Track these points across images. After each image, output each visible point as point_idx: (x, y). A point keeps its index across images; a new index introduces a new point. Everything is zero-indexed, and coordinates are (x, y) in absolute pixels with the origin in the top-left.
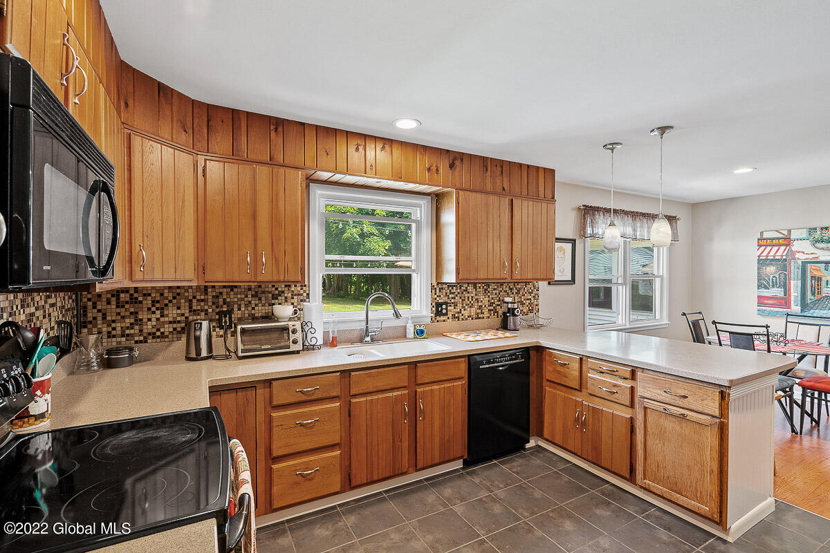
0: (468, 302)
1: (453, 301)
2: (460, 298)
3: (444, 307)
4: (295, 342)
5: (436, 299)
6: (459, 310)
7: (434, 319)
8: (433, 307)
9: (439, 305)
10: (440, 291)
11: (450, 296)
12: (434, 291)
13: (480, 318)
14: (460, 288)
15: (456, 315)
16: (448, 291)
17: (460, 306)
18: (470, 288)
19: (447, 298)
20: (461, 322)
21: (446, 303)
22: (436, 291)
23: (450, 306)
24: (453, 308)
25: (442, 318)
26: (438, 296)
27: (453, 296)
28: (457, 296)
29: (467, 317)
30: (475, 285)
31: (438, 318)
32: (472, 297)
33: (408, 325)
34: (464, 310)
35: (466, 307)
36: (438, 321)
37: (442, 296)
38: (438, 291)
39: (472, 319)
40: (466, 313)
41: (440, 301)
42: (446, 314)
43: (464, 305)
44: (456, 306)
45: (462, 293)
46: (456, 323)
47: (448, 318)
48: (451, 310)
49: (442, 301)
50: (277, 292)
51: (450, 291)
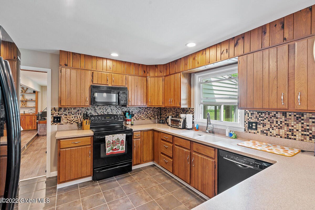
0: (277, 125)
1: (262, 122)
2: (269, 121)
3: (254, 125)
4: (180, 125)
5: (248, 119)
6: (267, 129)
7: (247, 130)
8: (247, 123)
9: (250, 123)
10: (251, 115)
11: (260, 119)
12: (247, 115)
13: (290, 138)
14: (269, 114)
15: (265, 132)
16: (258, 115)
17: (268, 126)
18: (279, 115)
19: (256, 120)
20: (268, 137)
21: (256, 123)
22: (248, 115)
23: (260, 125)
24: (262, 126)
25: (253, 131)
26: (250, 118)
27: (262, 119)
28: (265, 119)
29: (275, 135)
30: (284, 114)
31: (250, 130)
32: (281, 122)
33: (227, 130)
34: (273, 129)
35: (275, 128)
36: (250, 132)
37: (253, 118)
38: (250, 115)
39: (281, 137)
40: (275, 132)
41: (251, 121)
42: (256, 129)
43: (273, 126)
44: (264, 125)
45: (271, 118)
46: (264, 136)
47: (258, 132)
48: (260, 128)
49: (253, 121)
51: (260, 115)
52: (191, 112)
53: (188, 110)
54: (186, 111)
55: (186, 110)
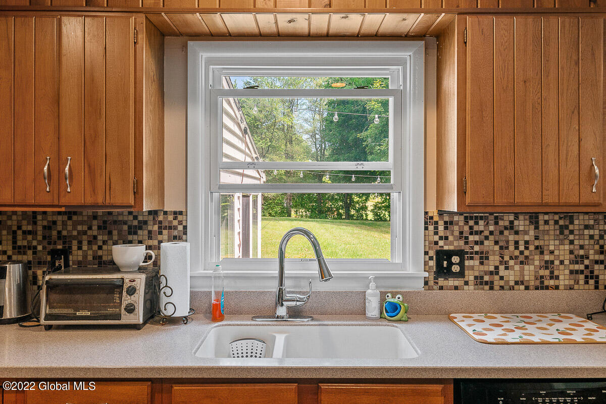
0: (517, 253)
1: (477, 248)
2: (496, 243)
3: (455, 259)
4: (130, 309)
5: (436, 243)
6: (492, 268)
7: (431, 283)
8: (431, 258)
9: (443, 257)
10: (446, 228)
11: (471, 238)
12: (431, 228)
13: (547, 288)
14: (496, 223)
15: (486, 278)
16: (466, 228)
17: (494, 260)
18: (521, 224)
19: (462, 243)
20: (497, 293)
21: (460, 253)
22: (436, 228)
23: (472, 258)
24: (477, 262)
25: (452, 282)
26: (441, 238)
27: (477, 238)
28: (487, 238)
29: (512, 283)
30: (534, 219)
31: (441, 281)
32: (527, 242)
33: (369, 291)
34: (507, 268)
35: (512, 263)
36: (441, 288)
37: (451, 238)
38: (441, 228)
39: (527, 288)
40: (511, 276)
41: (446, 248)
42: (461, 274)
43: (506, 258)
44: (484, 257)
45: (501, 233)
46: (484, 294)
47: (466, 283)
48: (472, 268)
49: (452, 248)
50: (135, 223)
51: (471, 228)
52: (165, 232)
53: (146, 223)
54: (125, 228)
55: (125, 223)
